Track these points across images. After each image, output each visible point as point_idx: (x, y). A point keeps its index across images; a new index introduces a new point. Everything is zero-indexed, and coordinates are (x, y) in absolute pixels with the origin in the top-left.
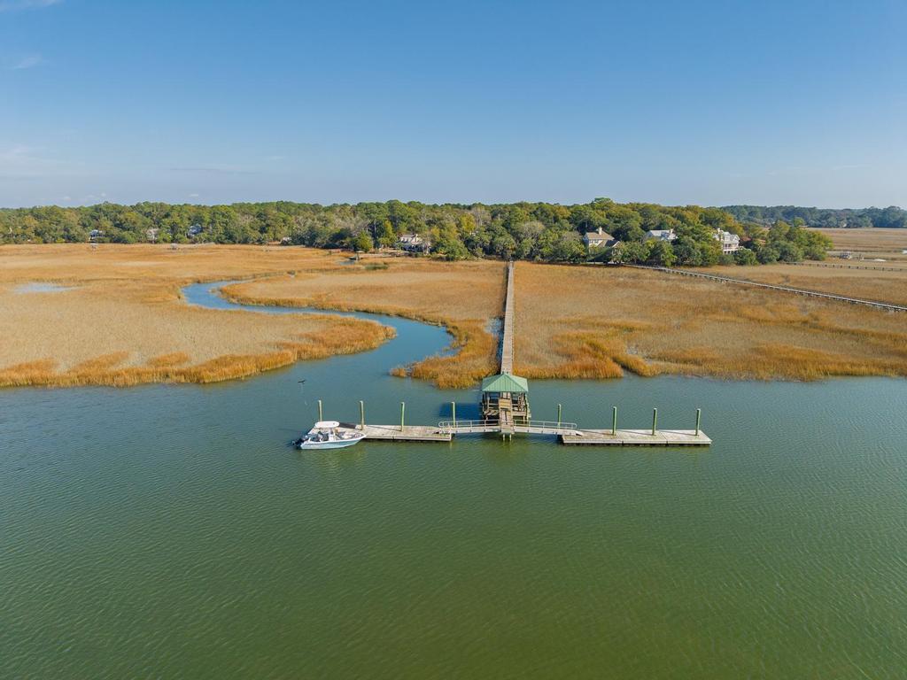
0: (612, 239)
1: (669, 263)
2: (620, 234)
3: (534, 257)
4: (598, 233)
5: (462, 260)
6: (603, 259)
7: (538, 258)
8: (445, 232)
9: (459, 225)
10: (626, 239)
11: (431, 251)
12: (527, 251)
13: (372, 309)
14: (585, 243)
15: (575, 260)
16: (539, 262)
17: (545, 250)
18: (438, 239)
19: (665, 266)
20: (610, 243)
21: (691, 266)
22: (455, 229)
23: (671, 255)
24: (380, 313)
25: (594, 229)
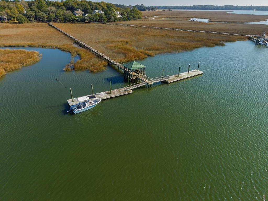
0: (84, 13)
1: (105, 21)
2: (85, 11)
3: (57, 21)
4: (78, 11)
5: (26, 23)
6: (83, 20)
7: (58, 21)
8: (13, 11)
9: (17, 8)
10: (88, 13)
11: (8, 20)
12: (53, 19)
13: (13, 45)
14: (75, 14)
15: (73, 21)
16: (59, 23)
17: (60, 18)
18: (10, 14)
19: (105, 22)
20: (83, 15)
21: (111, 22)
22: (16, 10)
23: (105, 18)
24: (19, 46)
25: (76, 9)
